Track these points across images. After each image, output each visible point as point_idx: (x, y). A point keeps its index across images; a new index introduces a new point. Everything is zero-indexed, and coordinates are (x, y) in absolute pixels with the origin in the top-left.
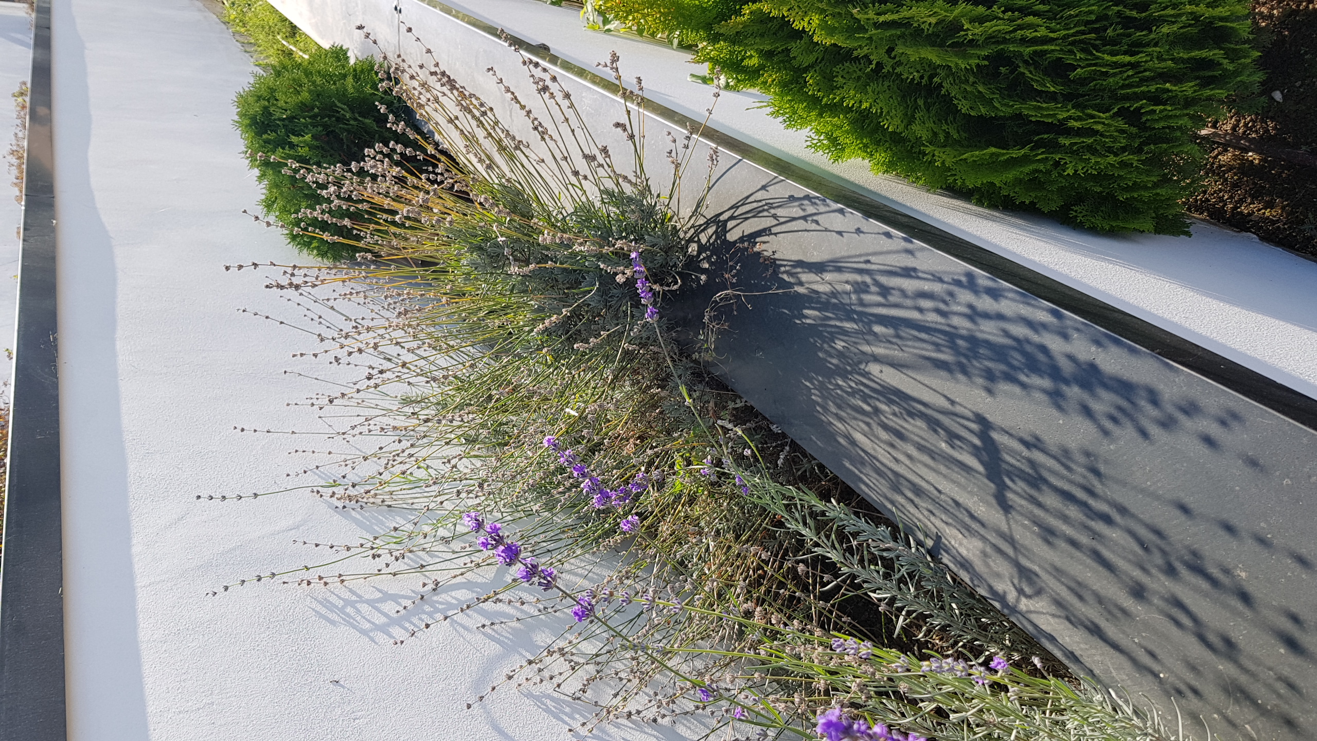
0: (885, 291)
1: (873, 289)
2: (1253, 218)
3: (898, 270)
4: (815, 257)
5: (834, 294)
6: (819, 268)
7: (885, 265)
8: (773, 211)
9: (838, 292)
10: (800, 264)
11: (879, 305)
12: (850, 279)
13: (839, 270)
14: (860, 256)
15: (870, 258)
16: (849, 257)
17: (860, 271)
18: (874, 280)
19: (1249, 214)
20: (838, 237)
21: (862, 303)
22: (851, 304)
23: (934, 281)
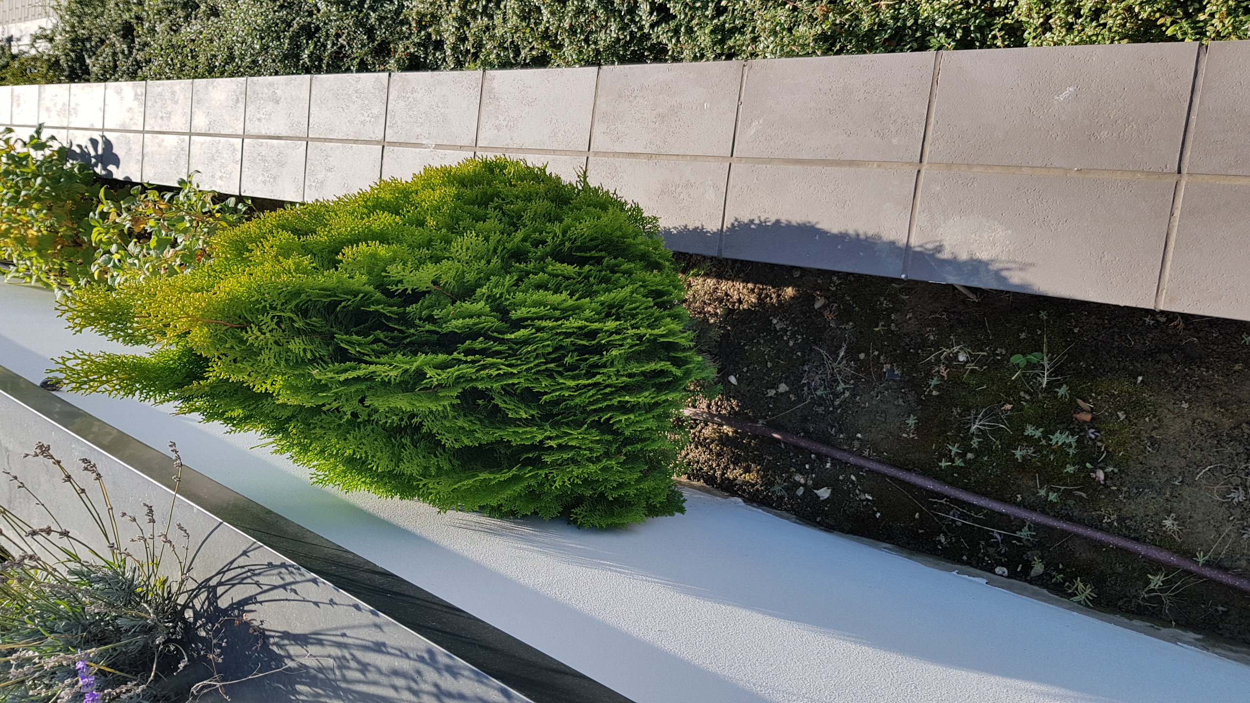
0: (364, 668)
1: (353, 664)
2: (737, 482)
3: (371, 644)
4: (298, 629)
5: (321, 670)
6: (302, 640)
7: (358, 639)
8: (256, 578)
9: (324, 668)
10: (286, 635)
11: (360, 682)
12: (332, 653)
13: (320, 643)
14: (336, 629)
15: (345, 631)
16: (328, 630)
17: (339, 645)
18: (352, 655)
19: (735, 479)
20: (315, 607)
21: (345, 679)
22: (336, 680)
23: (402, 657)
